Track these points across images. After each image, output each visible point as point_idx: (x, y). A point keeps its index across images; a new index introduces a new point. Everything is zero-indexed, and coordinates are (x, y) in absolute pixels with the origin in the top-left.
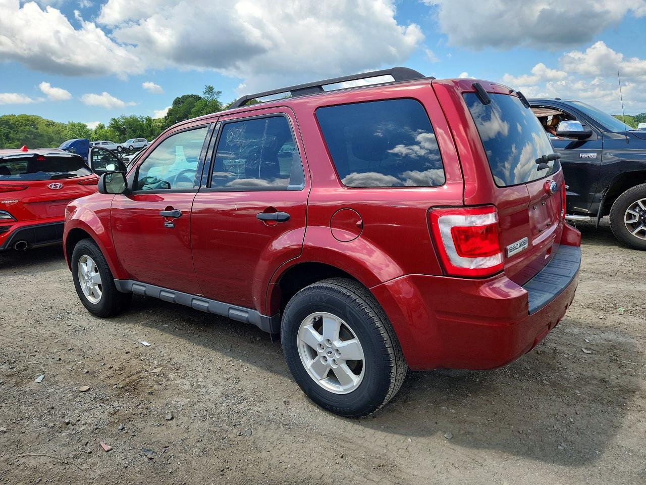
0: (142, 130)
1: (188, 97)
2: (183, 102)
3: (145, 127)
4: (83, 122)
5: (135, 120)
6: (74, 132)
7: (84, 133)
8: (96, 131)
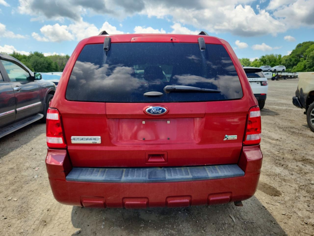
0: (275, 61)
1: (306, 43)
2: (302, 46)
3: (277, 60)
4: (248, 58)
5: (272, 56)
6: (244, 63)
7: (248, 63)
8: (253, 62)
